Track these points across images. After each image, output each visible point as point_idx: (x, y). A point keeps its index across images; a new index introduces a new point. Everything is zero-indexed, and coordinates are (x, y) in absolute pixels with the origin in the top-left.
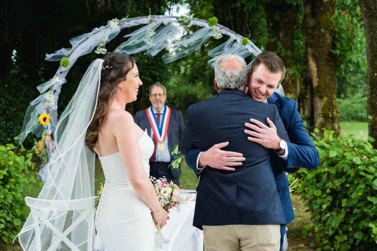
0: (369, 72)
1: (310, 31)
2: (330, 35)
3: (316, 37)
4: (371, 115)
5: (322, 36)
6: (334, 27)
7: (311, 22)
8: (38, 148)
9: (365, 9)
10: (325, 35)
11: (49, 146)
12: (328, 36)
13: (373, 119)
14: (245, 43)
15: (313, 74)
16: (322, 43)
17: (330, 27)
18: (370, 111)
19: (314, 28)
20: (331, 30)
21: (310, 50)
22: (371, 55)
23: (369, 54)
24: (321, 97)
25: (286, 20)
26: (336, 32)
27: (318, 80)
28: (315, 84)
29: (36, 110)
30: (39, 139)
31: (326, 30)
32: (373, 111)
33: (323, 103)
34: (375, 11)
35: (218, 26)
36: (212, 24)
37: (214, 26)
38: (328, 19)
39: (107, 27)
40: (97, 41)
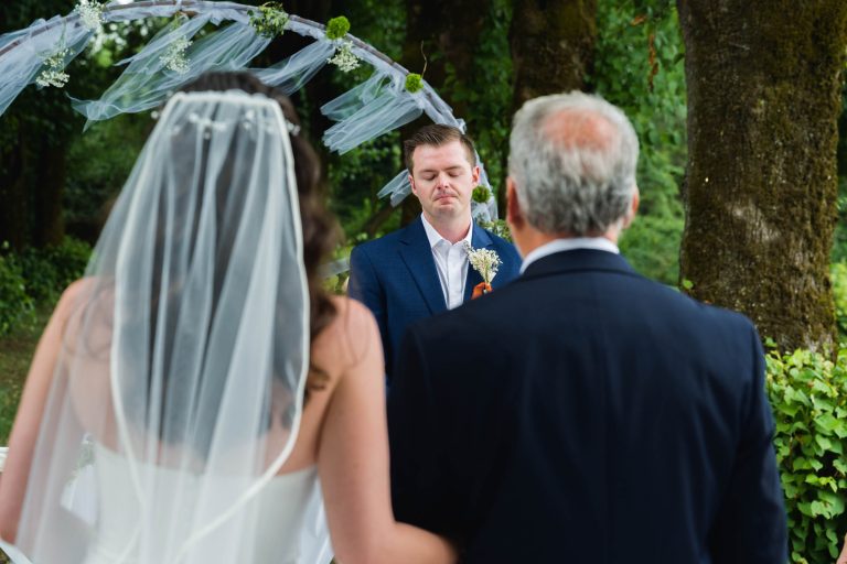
0: (689, 174)
1: (530, 42)
2: (582, 59)
3: (547, 60)
4: (689, 278)
5: (563, 59)
6: (592, 39)
7: (536, 21)
9: (690, 18)
10: (568, 58)
12: (575, 60)
13: (693, 288)
14: (412, 87)
17: (582, 37)
18: (687, 268)
19: (541, 37)
20: (586, 46)
22: (699, 131)
23: (693, 129)
26: (595, 52)
31: (573, 44)
32: (695, 269)
34: (713, 27)
35: (349, 40)
36: (335, 33)
37: (340, 40)
38: (579, 16)
39: (69, 20)
40: (42, 53)
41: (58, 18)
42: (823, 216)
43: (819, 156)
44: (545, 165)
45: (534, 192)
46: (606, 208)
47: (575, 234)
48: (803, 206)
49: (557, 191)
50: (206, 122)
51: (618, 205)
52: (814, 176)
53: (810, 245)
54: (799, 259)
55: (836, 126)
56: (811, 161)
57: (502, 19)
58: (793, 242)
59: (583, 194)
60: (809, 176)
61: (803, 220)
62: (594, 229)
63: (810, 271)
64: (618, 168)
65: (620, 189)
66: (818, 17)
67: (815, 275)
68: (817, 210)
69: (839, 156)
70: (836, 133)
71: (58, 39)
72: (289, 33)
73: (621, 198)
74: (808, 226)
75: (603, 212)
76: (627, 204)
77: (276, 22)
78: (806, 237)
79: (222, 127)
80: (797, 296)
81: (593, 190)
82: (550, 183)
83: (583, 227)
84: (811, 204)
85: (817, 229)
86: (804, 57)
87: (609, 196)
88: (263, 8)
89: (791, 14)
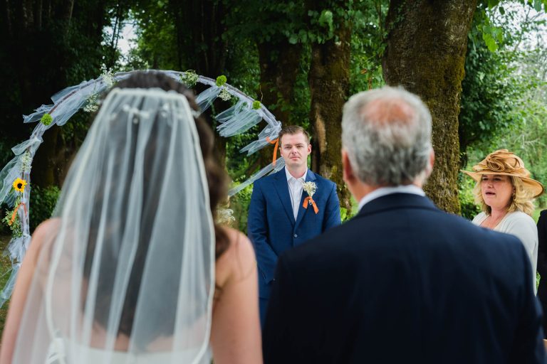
1: (318, 81)
2: (343, 89)
3: (326, 89)
5: (334, 89)
6: (348, 79)
7: (320, 71)
8: (10, 219)
10: (337, 88)
11: (22, 217)
12: (340, 89)
14: (256, 107)
15: (321, 136)
16: (333, 97)
17: (343, 78)
19: (323, 79)
20: (345, 82)
21: (317, 106)
24: (330, 166)
25: (285, 62)
26: (350, 84)
27: (326, 143)
28: (323, 149)
29: (10, 176)
30: (11, 209)
31: (338, 82)
33: (331, 173)
34: (398, 74)
35: (226, 86)
36: (220, 83)
37: (222, 86)
38: (341, 68)
39: (98, 81)
40: (86, 96)
41: (92, 80)
42: (453, 161)
43: (450, 133)
44: (367, 139)
45: (362, 158)
46: (412, 165)
47: (392, 184)
48: (443, 157)
49: (377, 156)
50: (135, 110)
51: (421, 162)
52: (448, 142)
53: (447, 175)
54: (442, 182)
55: (457, 119)
56: (446, 136)
57: (306, 69)
58: (439, 173)
59: (396, 157)
60: (445, 143)
61: (443, 163)
62: (405, 180)
63: (447, 187)
64: (419, 137)
65: (421, 151)
66: (447, 68)
67: (450, 189)
68: (450, 158)
69: (459, 132)
70: (458, 122)
71: (93, 89)
72: (199, 84)
73: (422, 157)
74: (446, 166)
75: (411, 169)
76: (426, 161)
77: (192, 79)
78: (445, 171)
79: (146, 115)
80: (441, 199)
81: (402, 154)
82: (372, 151)
83: (398, 180)
84: (447, 156)
85: (450, 168)
86: (440, 87)
87: (414, 157)
88: (186, 73)
89: (434, 67)
